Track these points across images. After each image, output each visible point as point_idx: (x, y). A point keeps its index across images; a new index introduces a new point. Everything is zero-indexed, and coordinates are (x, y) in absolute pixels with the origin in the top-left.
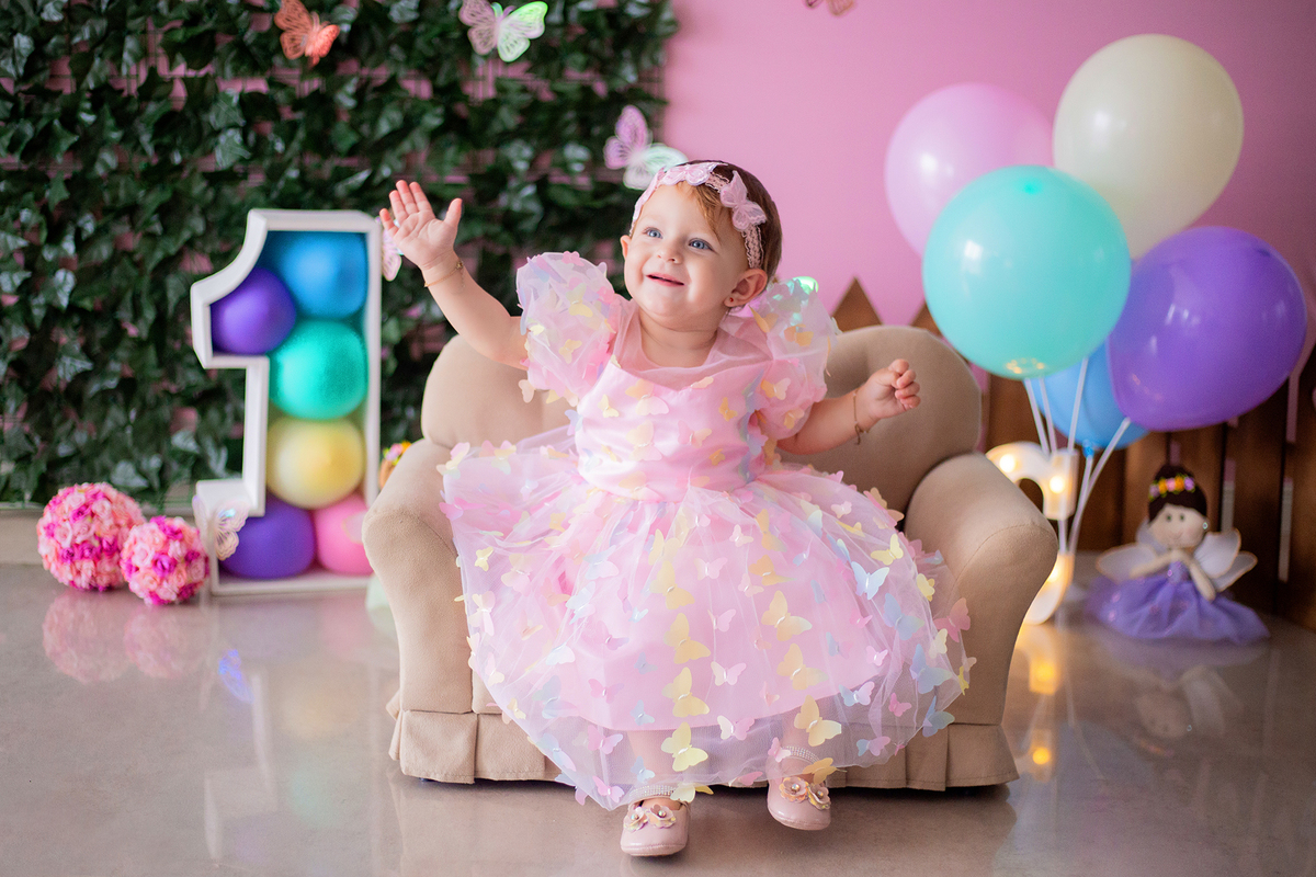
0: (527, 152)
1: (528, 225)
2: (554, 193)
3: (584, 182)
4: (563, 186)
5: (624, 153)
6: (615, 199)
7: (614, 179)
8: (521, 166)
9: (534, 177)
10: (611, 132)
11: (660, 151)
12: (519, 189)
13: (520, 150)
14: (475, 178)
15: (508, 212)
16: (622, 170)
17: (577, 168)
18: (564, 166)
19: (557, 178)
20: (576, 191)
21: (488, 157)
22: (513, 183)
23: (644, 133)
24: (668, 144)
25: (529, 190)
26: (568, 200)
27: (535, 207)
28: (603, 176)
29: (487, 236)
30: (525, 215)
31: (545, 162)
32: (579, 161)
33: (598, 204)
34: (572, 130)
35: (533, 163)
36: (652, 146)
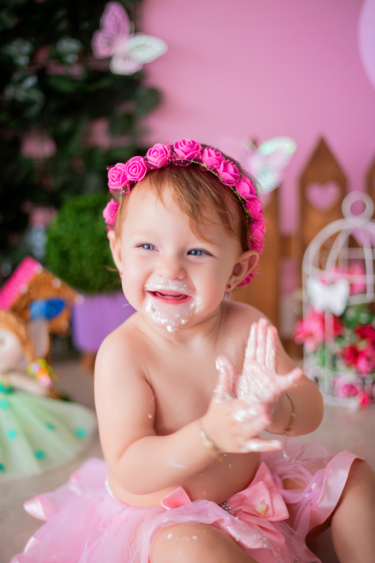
0: (27, 48)
1: (33, 111)
2: (54, 83)
3: (77, 71)
4: (61, 76)
5: (110, 43)
6: (105, 83)
8: (22, 61)
9: (34, 70)
10: (96, 26)
11: (140, 40)
12: (21, 81)
13: (20, 47)
15: (14, 102)
16: (109, 59)
17: (71, 59)
18: (59, 58)
19: (55, 69)
20: (71, 79)
22: (17, 76)
23: (126, 25)
24: (148, 33)
25: (31, 82)
26: (65, 87)
27: (36, 96)
28: (93, 65)
30: (28, 104)
31: (43, 56)
32: (71, 53)
33: (92, 88)
34: (63, 26)
35: (32, 56)
36: (134, 35)
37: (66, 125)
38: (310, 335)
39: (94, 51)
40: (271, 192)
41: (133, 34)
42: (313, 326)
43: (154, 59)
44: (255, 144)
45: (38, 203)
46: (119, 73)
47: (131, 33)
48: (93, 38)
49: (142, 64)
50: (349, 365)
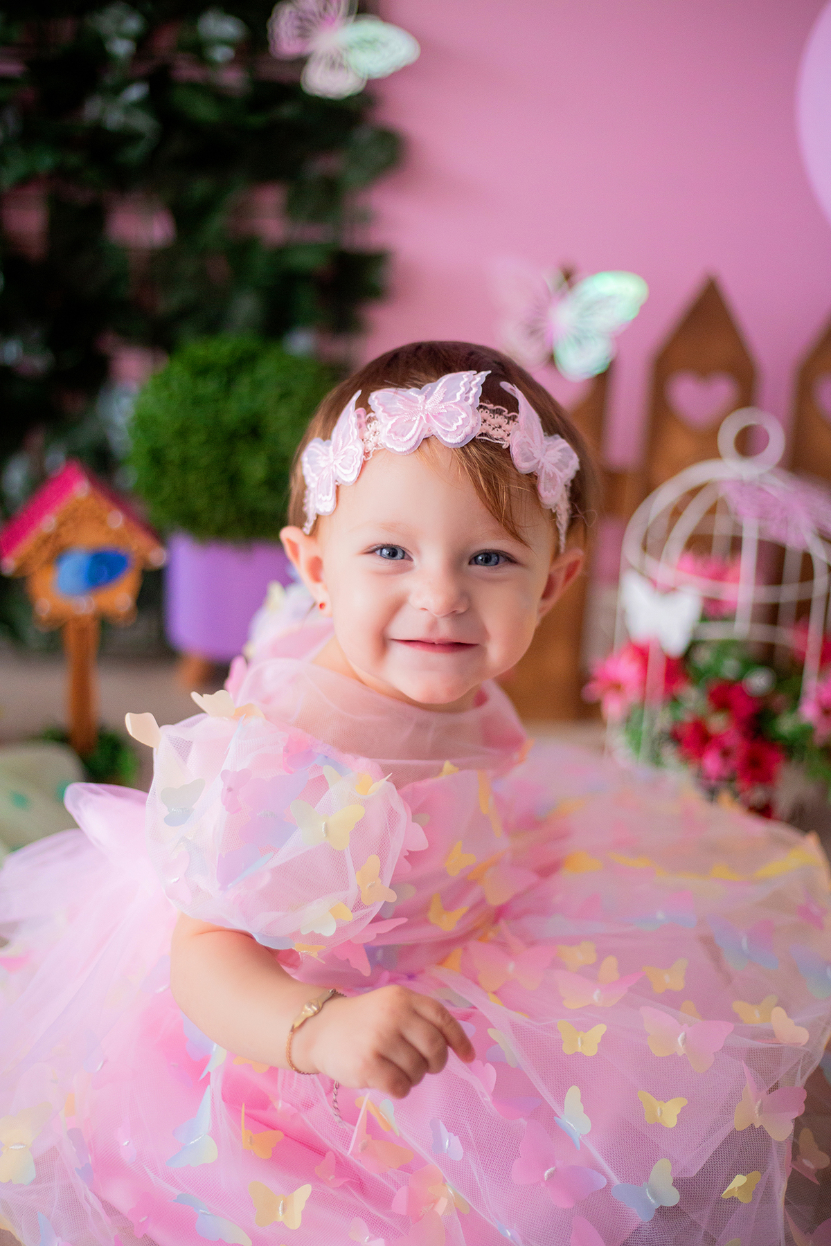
0: (133, 24)
1: (134, 154)
2: (181, 98)
3: (233, 79)
4: (194, 87)
6: (287, 111)
7: (285, 75)
8: (121, 48)
9: (144, 68)
12: (118, 90)
13: (120, 21)
14: (38, 69)
15: (98, 130)
16: (301, 62)
17: (221, 54)
18: (198, 50)
19: (186, 71)
20: (218, 95)
21: (64, 31)
22: (109, 80)
24: (385, 18)
25: (136, 92)
26: (204, 110)
27: (143, 123)
28: (268, 71)
29: (61, 174)
30: (127, 137)
31: (166, 40)
32: (225, 42)
33: (256, 120)
35: (142, 42)
36: (356, 20)
37: (200, 187)
38: (617, 686)
39: (271, 43)
40: (588, 380)
41: (353, 17)
42: (626, 669)
43: (391, 71)
44: (569, 277)
45: (129, 337)
46: (317, 93)
47: (350, 13)
48: (273, 16)
49: (366, 78)
50: (686, 759)
